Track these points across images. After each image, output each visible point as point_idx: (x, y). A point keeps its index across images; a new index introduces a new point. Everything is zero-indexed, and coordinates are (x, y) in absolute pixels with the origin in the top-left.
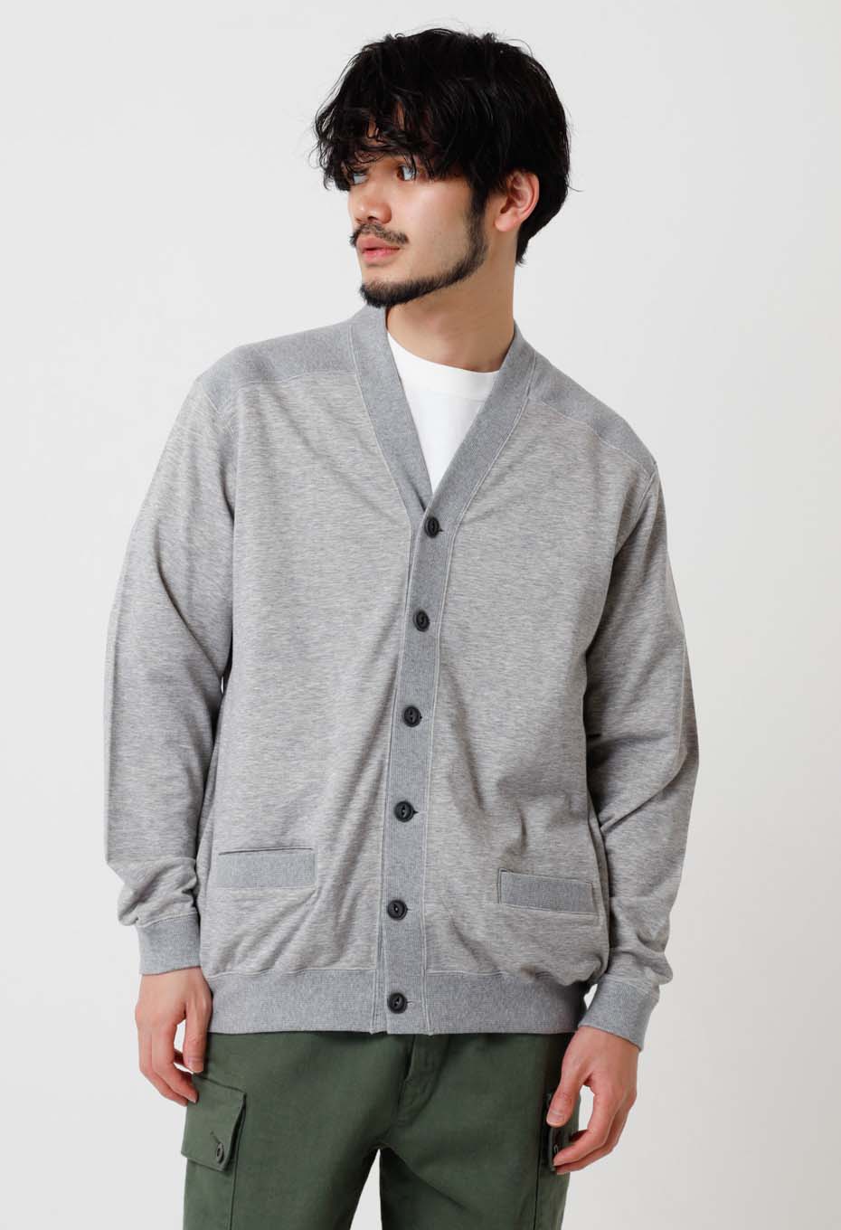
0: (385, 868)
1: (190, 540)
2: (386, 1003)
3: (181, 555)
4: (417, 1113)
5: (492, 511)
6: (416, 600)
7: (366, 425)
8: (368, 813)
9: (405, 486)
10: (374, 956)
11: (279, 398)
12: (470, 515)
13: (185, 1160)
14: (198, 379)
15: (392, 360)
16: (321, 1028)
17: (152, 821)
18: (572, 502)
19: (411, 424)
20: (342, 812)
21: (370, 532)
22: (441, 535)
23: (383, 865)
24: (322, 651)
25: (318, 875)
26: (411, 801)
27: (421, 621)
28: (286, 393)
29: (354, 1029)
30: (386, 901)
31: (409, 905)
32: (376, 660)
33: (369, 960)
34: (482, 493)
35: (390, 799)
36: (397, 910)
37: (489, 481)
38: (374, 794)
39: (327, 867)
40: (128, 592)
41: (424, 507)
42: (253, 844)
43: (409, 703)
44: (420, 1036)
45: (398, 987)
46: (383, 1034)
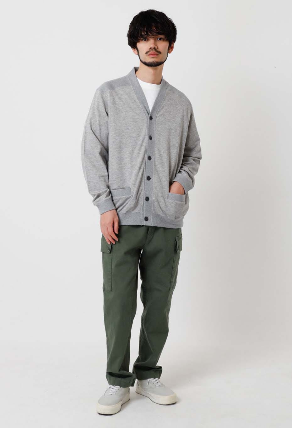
0: (145, 190)
1: (99, 123)
2: (144, 219)
3: (98, 127)
4: (150, 241)
5: (162, 114)
6: (149, 133)
7: (135, 97)
8: (142, 179)
9: (145, 109)
10: (142, 209)
11: (116, 92)
12: (158, 115)
13: (102, 253)
14: (97, 90)
15: (139, 83)
16: (130, 224)
17: (97, 182)
18: (177, 112)
19: (144, 97)
20: (136, 179)
21: (138, 120)
22: (153, 120)
23: (144, 190)
24: (129, 145)
25: (132, 192)
26: (150, 176)
27: (151, 138)
28: (117, 91)
29: (138, 224)
30: (145, 197)
31: (150, 198)
32: (142, 147)
33: (141, 210)
34: (160, 111)
35: (146, 176)
36: (147, 199)
37: (161, 108)
38: (142, 175)
39: (134, 190)
40: (86, 135)
41: (149, 115)
42: (118, 187)
43: (149, 155)
44: (151, 226)
45: (147, 216)
46: (143, 226)
